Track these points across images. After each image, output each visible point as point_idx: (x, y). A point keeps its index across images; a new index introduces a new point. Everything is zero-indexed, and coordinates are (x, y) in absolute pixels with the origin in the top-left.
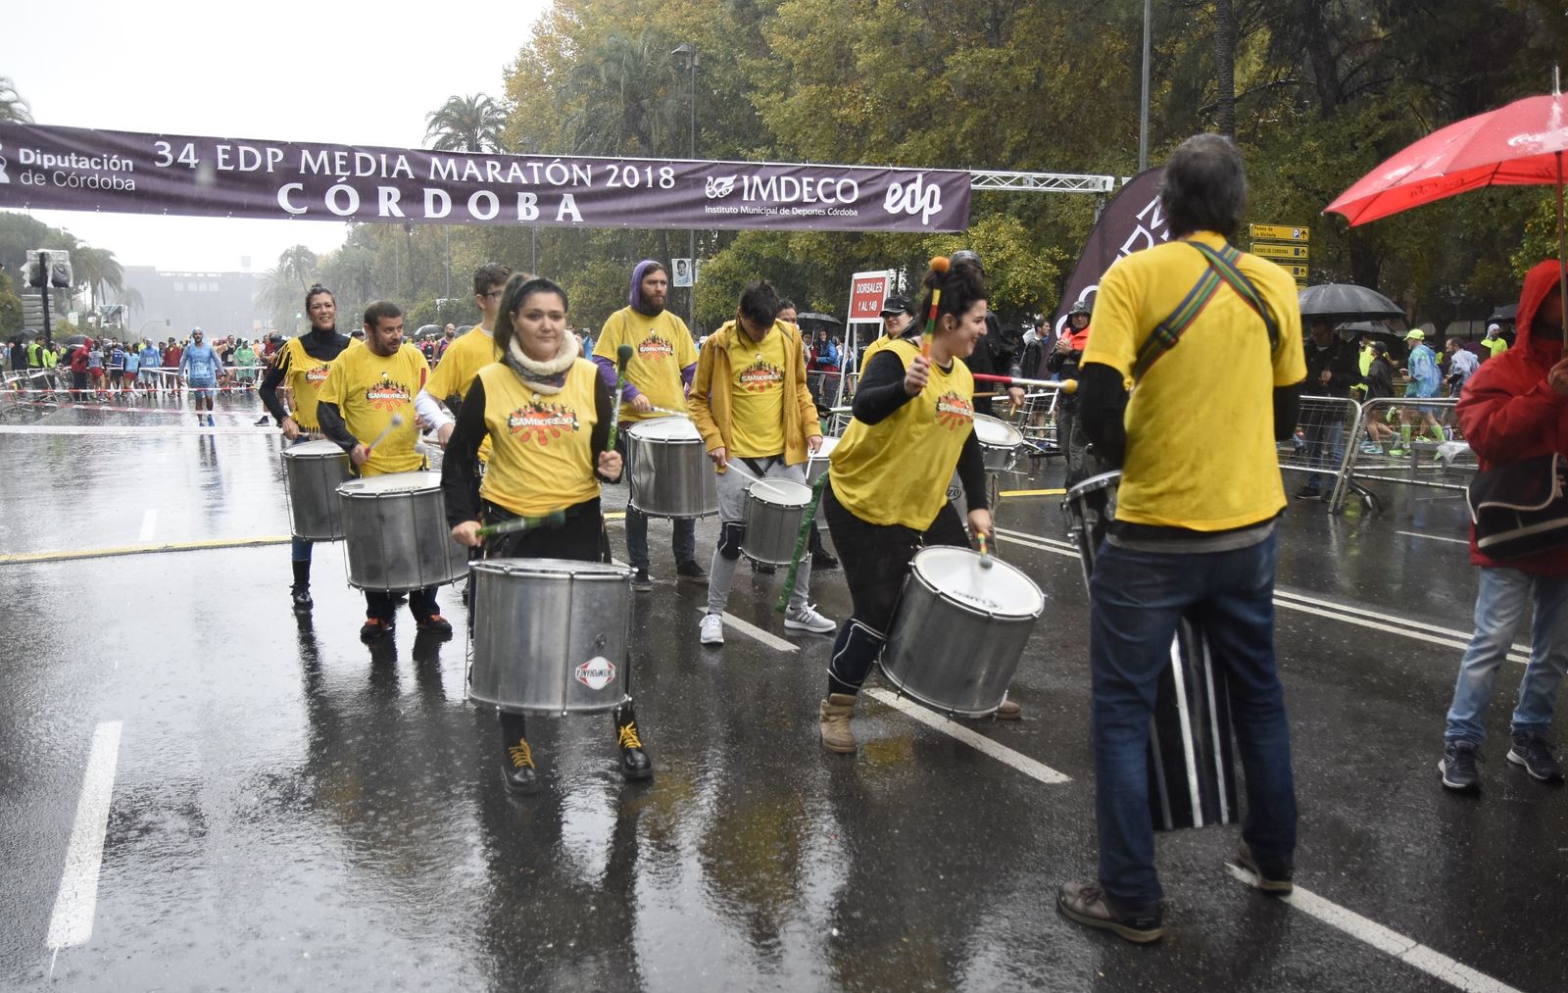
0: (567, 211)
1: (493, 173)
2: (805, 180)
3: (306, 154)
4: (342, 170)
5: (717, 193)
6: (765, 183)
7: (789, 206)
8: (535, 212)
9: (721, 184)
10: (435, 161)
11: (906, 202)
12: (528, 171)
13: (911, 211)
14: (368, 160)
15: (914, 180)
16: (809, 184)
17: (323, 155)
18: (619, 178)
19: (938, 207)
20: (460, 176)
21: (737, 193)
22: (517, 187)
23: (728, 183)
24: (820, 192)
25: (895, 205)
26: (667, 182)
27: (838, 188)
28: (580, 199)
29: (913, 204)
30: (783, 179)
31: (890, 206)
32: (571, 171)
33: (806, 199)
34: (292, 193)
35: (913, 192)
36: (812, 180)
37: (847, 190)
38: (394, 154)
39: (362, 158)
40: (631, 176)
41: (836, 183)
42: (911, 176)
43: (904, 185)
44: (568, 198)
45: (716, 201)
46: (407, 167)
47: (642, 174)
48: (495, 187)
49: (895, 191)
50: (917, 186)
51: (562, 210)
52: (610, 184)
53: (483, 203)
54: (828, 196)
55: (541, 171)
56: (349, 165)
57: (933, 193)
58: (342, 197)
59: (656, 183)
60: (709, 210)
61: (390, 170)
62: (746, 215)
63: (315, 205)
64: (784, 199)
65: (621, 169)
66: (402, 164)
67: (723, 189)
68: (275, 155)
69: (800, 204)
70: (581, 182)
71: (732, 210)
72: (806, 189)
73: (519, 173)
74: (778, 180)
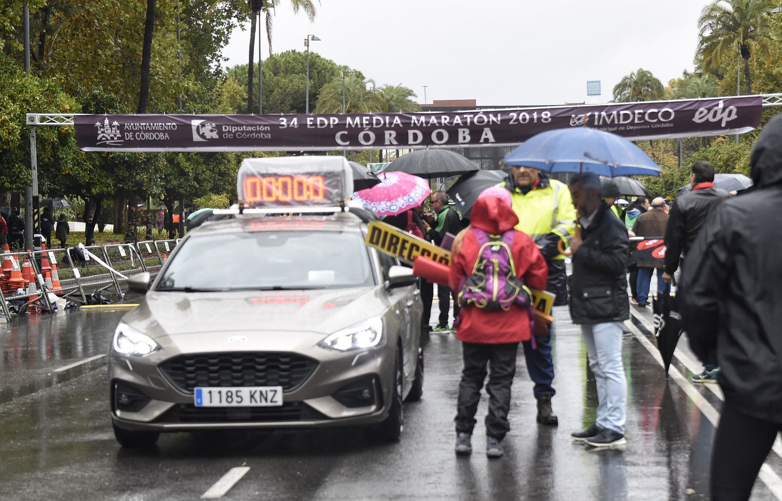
39: (377, 120)
68: (334, 121)
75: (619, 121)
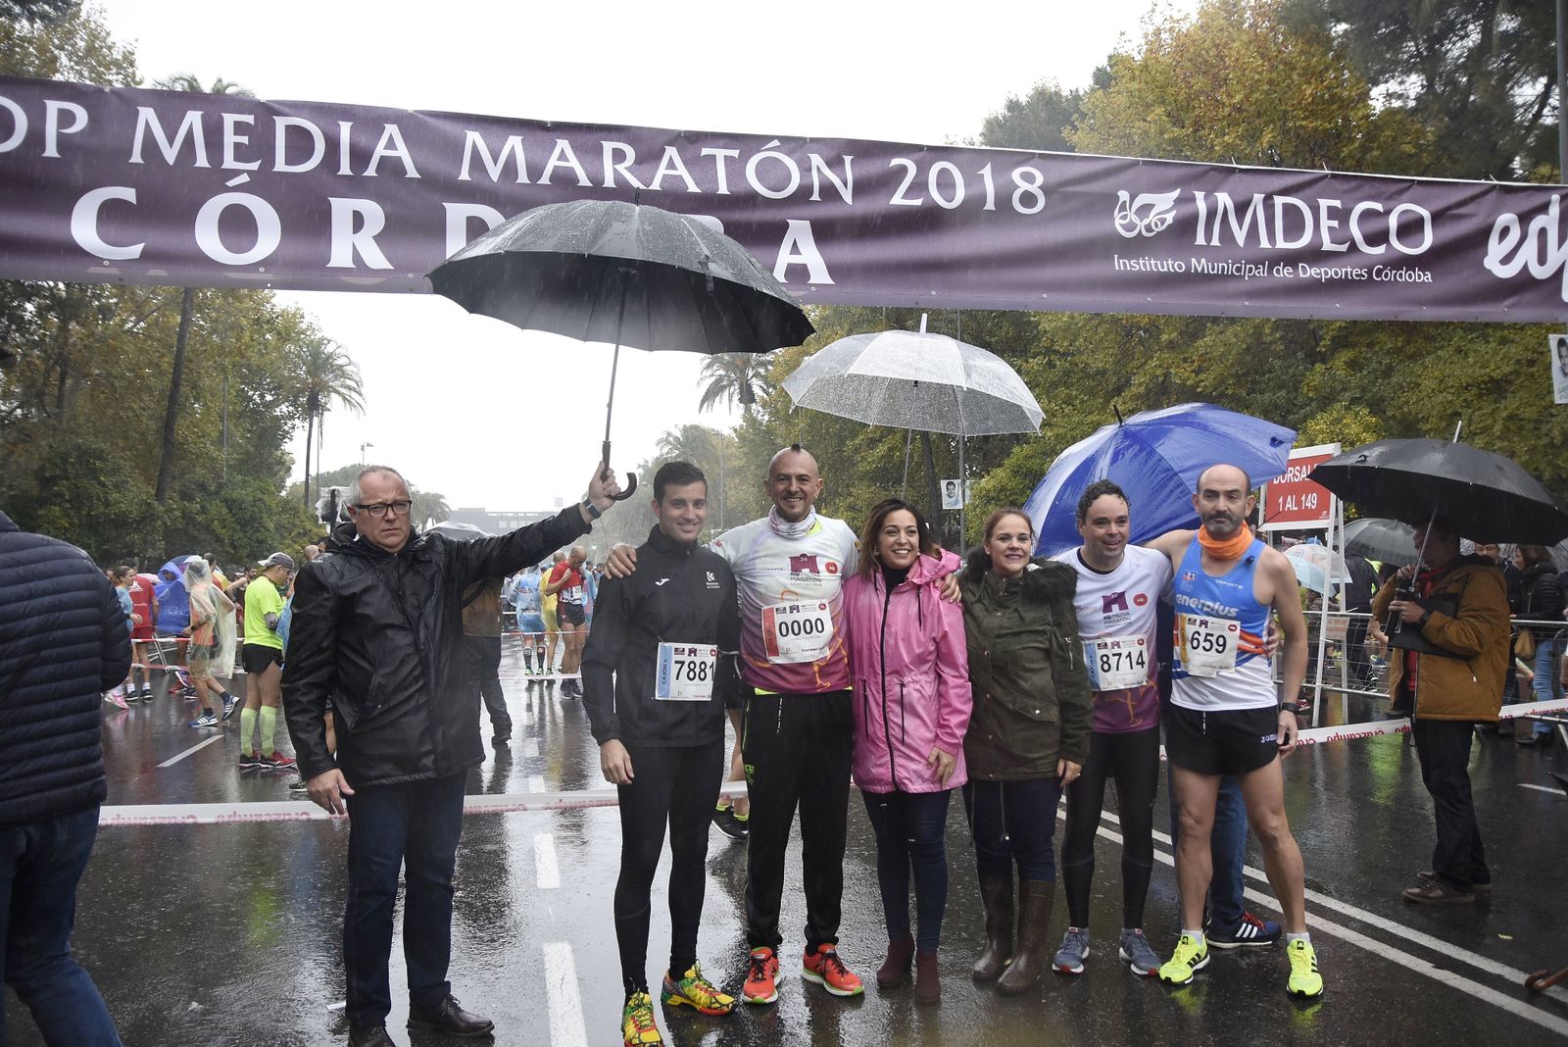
0: (796, 259)
2: (1324, 203)
3: (147, 115)
4: (237, 158)
5: (1141, 225)
6: (1241, 208)
7: (1292, 259)
9: (1150, 206)
10: (473, 137)
11: (1529, 252)
12: (701, 166)
13: (1539, 272)
14: (306, 134)
15: (1543, 208)
16: (1333, 213)
17: (194, 119)
18: (919, 186)
20: (535, 172)
21: (1184, 227)
23: (1163, 206)
24: (1356, 233)
25: (1506, 260)
26: (1028, 199)
27: (1393, 222)
28: (824, 233)
29: (1542, 259)
31: (1495, 262)
32: (806, 169)
33: (1328, 245)
34: (110, 213)
35: (1543, 232)
36: (1337, 203)
37: (1410, 228)
38: (371, 120)
40: (946, 183)
41: (1388, 212)
42: (1538, 200)
43: (1525, 219)
44: (799, 230)
45: (1136, 246)
46: (402, 152)
47: (973, 179)
49: (1505, 231)
51: (784, 258)
52: (898, 200)
54: (1373, 239)
55: (735, 167)
56: (258, 145)
58: (239, 225)
59: (1004, 201)
60: (1120, 265)
61: (360, 157)
62: (1203, 278)
64: (1281, 244)
65: (923, 169)
66: (391, 144)
67: (1152, 218)
69: (1315, 255)
70: (829, 192)
71: (1171, 265)
72: (1326, 223)
73: (681, 170)
74: (1268, 200)
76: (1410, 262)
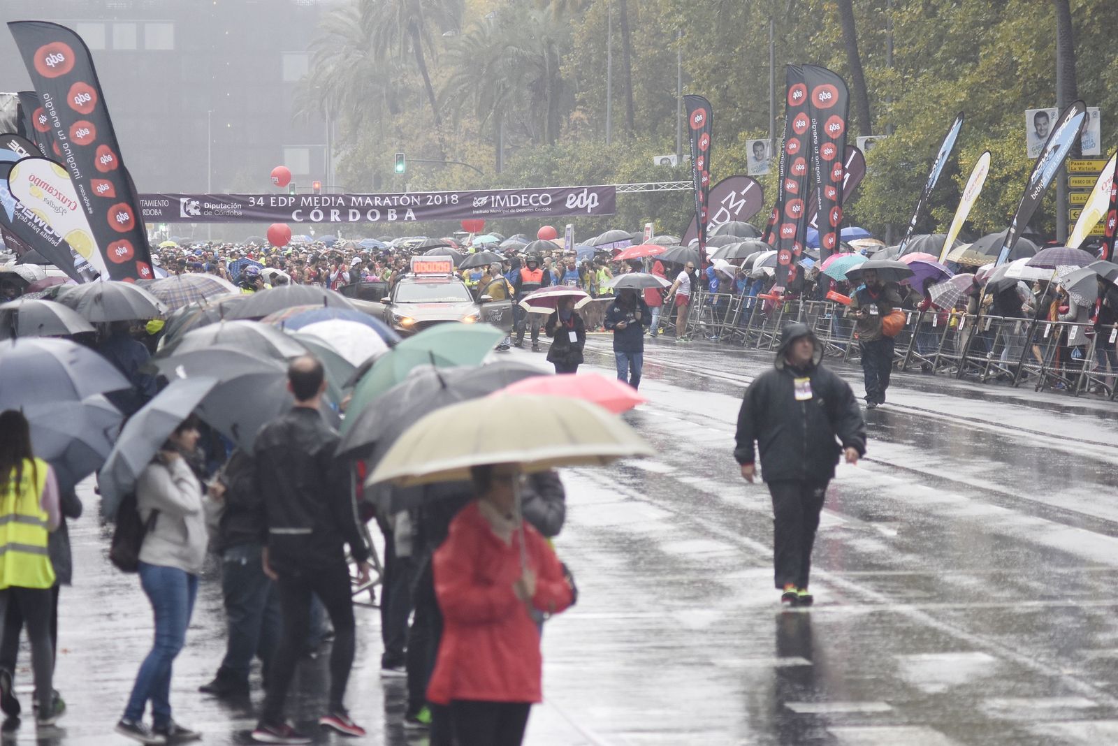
1: (377, 202)
3: (303, 198)
5: (479, 204)
6: (502, 199)
7: (515, 208)
8: (395, 217)
10: (353, 198)
11: (578, 203)
12: (392, 200)
13: (580, 206)
15: (583, 192)
16: (525, 197)
17: (310, 198)
18: (433, 201)
19: (596, 204)
20: (364, 204)
22: (387, 207)
24: (531, 201)
26: (455, 201)
27: (540, 198)
28: (414, 211)
29: (582, 203)
30: (512, 196)
31: (568, 205)
32: (411, 199)
33: (523, 204)
34: (298, 214)
35: (582, 197)
37: (545, 199)
38: (337, 197)
40: (438, 199)
43: (577, 195)
44: (410, 210)
45: (478, 208)
46: (342, 202)
47: (443, 198)
48: (378, 207)
49: (571, 198)
50: (584, 195)
51: (407, 215)
52: (428, 204)
53: (373, 214)
54: (535, 203)
55: (398, 200)
56: (320, 202)
57: (593, 197)
58: (317, 215)
59: (449, 201)
60: (474, 212)
61: (335, 203)
62: (493, 213)
63: (306, 218)
64: (512, 205)
65: (433, 198)
66: (341, 201)
67: (481, 203)
68: (292, 200)
69: (520, 207)
70: (415, 203)
71: (485, 212)
72: (523, 200)
73: (389, 201)
74: (509, 198)
75: (510, 204)
76: (545, 207)
